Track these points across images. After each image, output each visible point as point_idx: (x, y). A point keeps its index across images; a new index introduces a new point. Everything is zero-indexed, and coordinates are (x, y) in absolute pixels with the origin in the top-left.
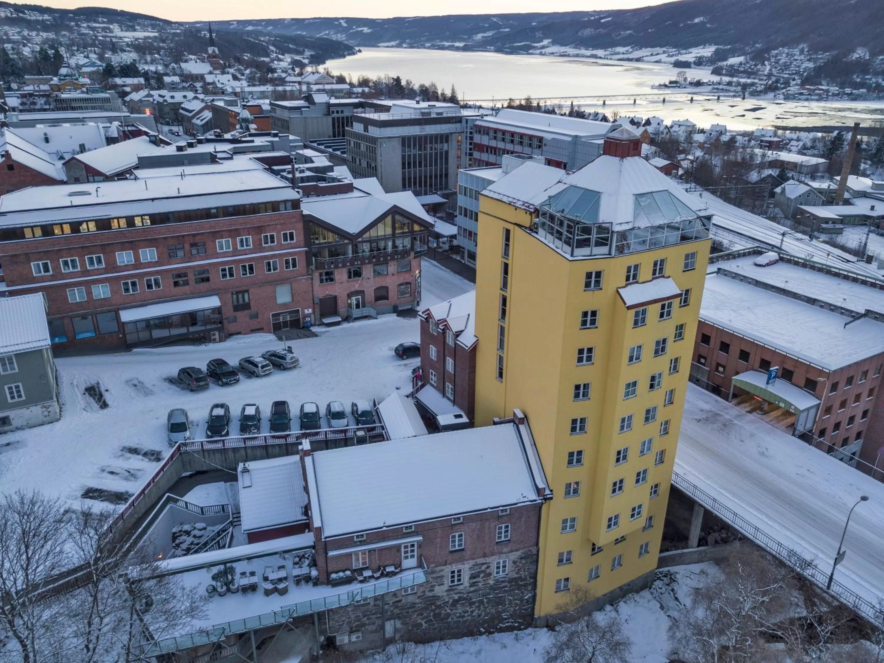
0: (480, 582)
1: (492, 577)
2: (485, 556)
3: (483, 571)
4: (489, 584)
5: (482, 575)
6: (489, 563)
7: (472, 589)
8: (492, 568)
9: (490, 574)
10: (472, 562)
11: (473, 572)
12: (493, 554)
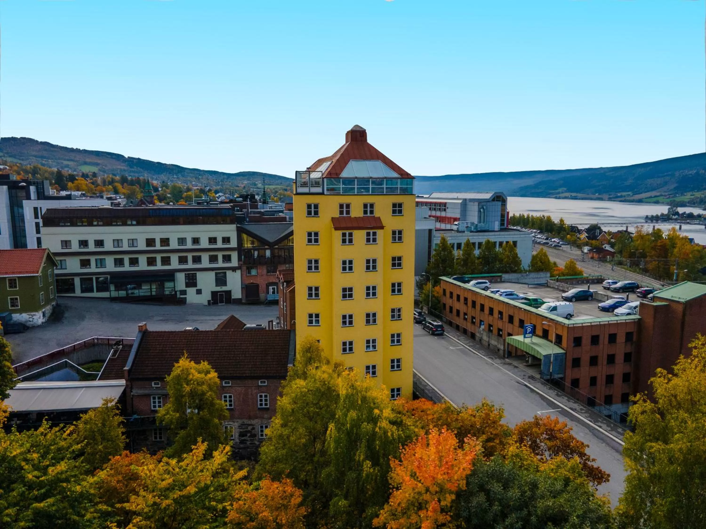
0: (247, 440)
1: (257, 438)
2: (250, 418)
3: (249, 432)
4: (255, 443)
5: (249, 435)
6: (254, 425)
7: (242, 446)
8: (256, 430)
9: (255, 436)
10: (240, 421)
11: (241, 430)
12: (256, 418)
